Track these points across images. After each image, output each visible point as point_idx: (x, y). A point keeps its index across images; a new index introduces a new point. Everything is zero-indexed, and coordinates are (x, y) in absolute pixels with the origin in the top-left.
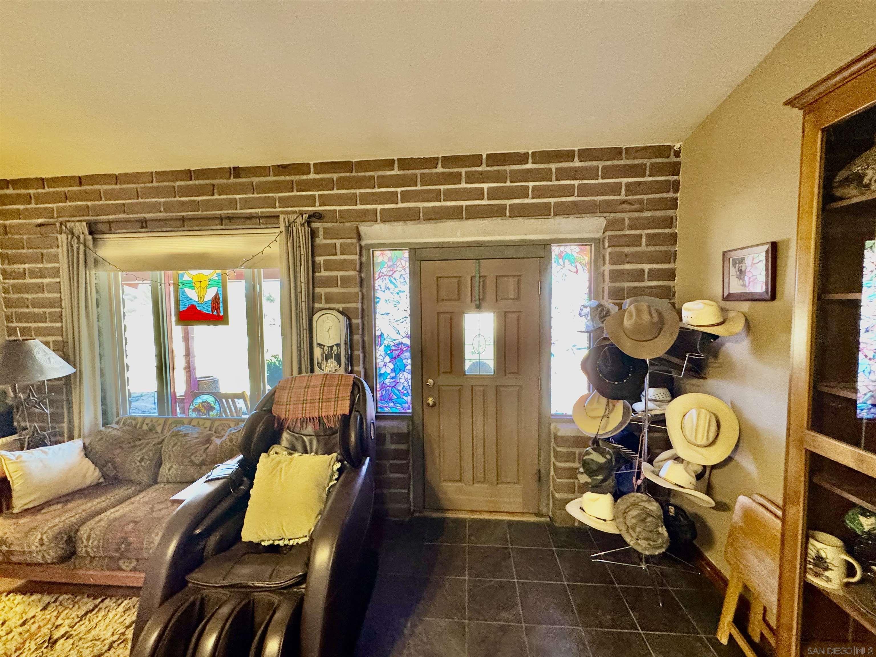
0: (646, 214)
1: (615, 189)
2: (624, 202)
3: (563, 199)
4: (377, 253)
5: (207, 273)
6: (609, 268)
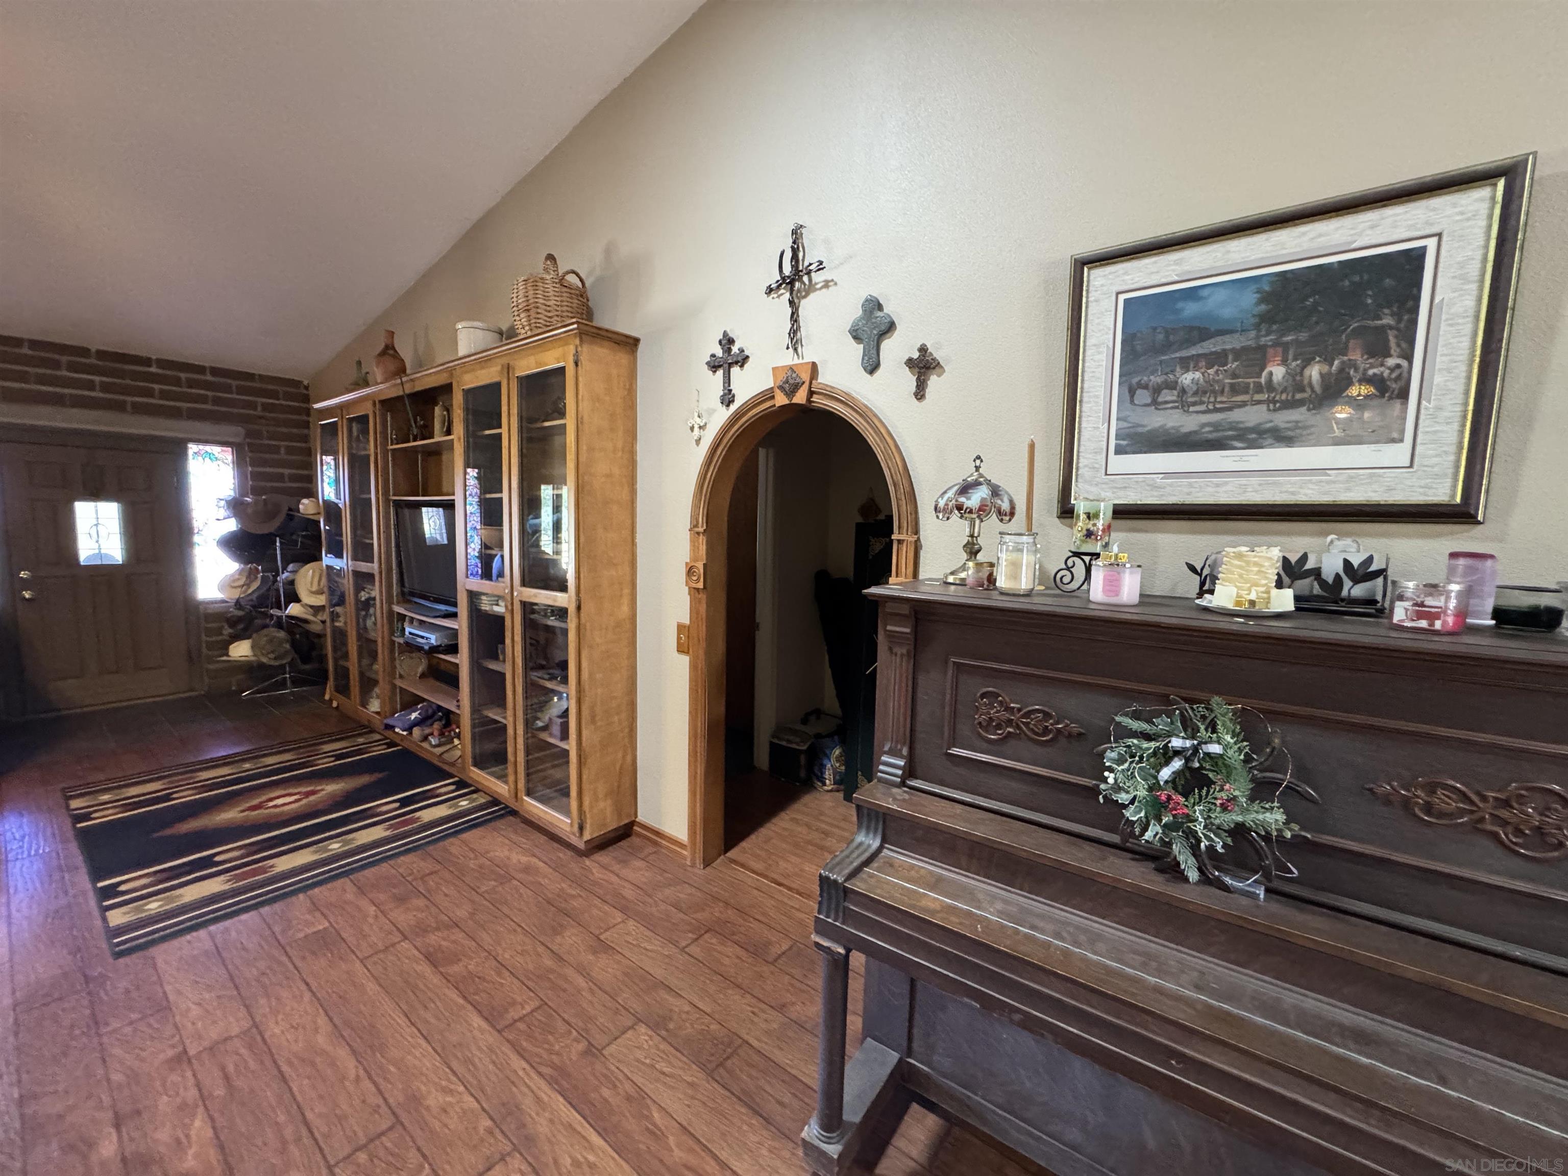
0: (284, 429)
1: (251, 405)
3: (195, 406)
6: (250, 469)
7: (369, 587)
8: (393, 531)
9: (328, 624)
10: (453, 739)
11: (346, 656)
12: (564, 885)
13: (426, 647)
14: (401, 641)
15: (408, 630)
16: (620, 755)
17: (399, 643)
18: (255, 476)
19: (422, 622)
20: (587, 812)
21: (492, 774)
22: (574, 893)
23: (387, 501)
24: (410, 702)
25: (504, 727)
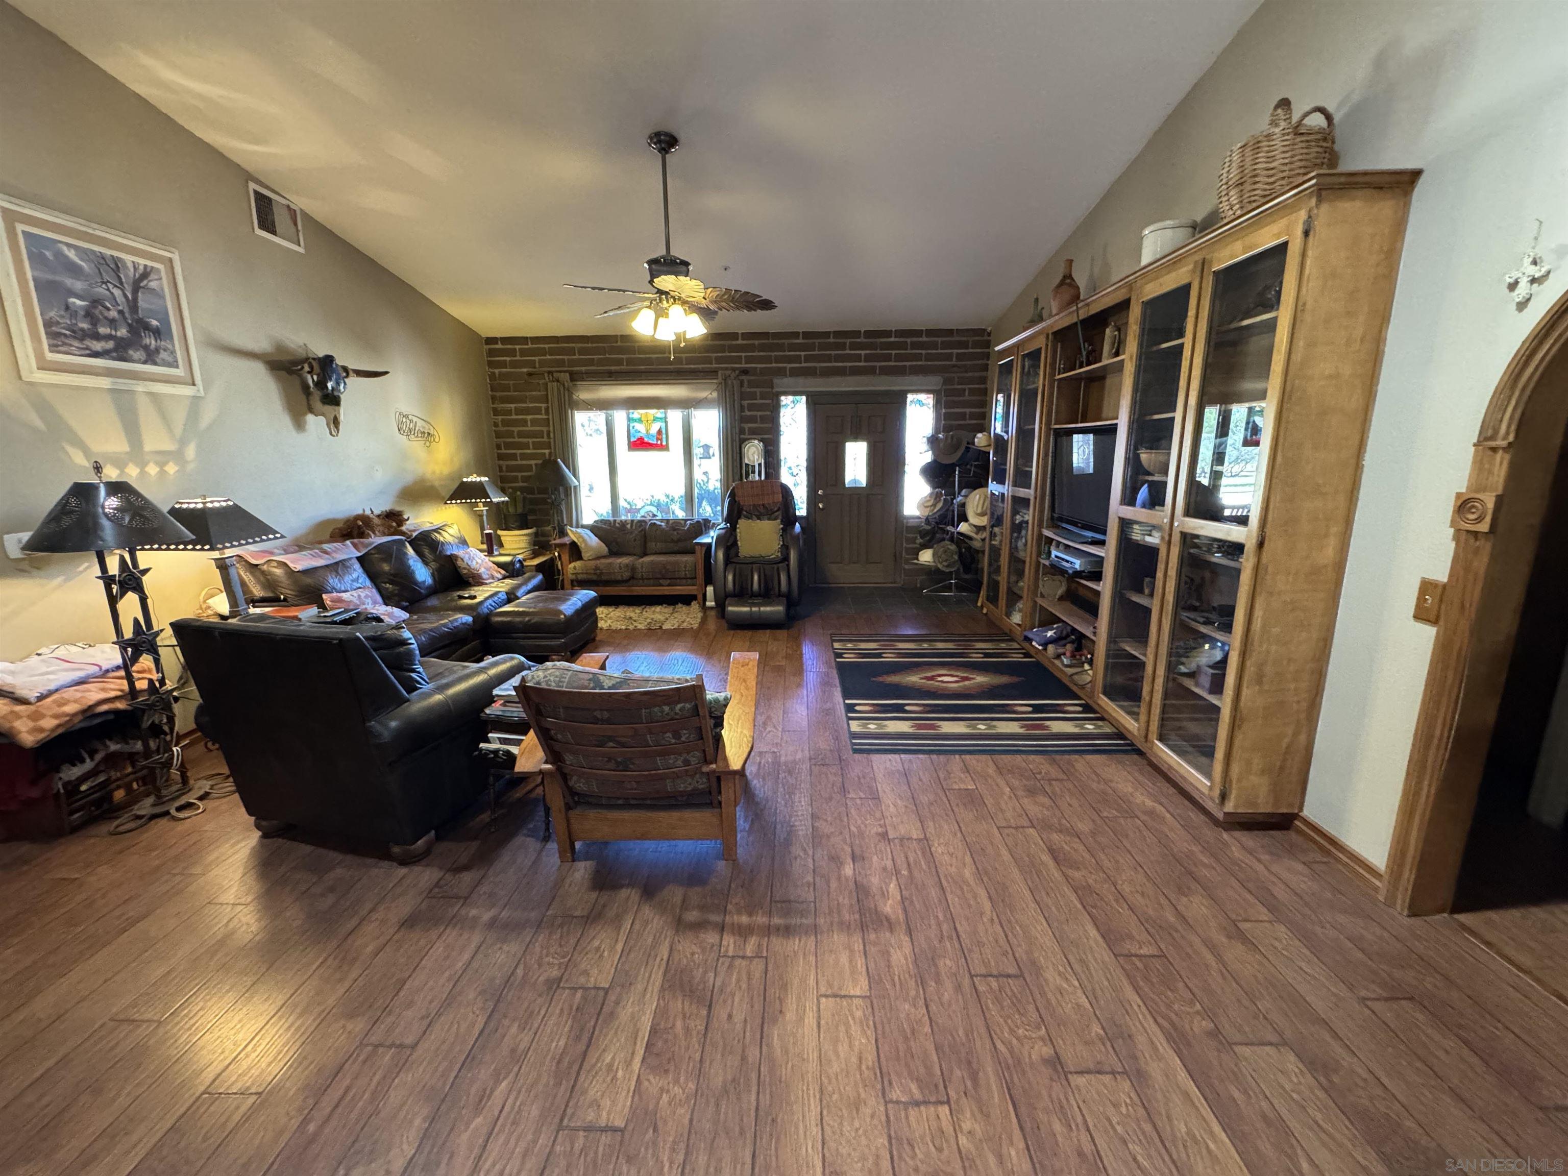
0: (970, 374)
1: (949, 357)
2: (954, 366)
3: (914, 363)
4: (783, 398)
5: (652, 412)
6: (944, 411)
7: (1025, 511)
8: (1050, 459)
9: (987, 541)
10: (1083, 663)
11: (998, 570)
12: (1194, 848)
13: (1070, 572)
14: (1047, 563)
15: (1054, 553)
16: (1290, 731)
17: (1044, 565)
18: (947, 416)
19: (1067, 546)
20: (1234, 782)
21: (1121, 707)
22: (1206, 861)
23: (1049, 429)
24: (1049, 620)
25: (1142, 665)
